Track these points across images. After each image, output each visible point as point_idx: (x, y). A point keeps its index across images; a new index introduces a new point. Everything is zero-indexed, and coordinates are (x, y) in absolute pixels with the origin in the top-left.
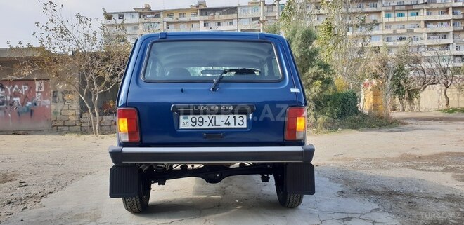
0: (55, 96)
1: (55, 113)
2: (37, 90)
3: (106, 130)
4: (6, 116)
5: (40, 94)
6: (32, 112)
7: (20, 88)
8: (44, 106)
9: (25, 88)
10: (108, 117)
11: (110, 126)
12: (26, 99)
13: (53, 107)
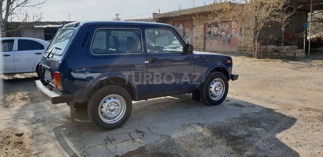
0: (241, 31)
1: (241, 42)
2: (233, 27)
3: (268, 55)
4: (218, 43)
5: (234, 30)
6: (230, 41)
7: (225, 26)
8: (236, 37)
9: (227, 26)
10: (270, 46)
11: (272, 53)
12: (227, 33)
13: (240, 38)
